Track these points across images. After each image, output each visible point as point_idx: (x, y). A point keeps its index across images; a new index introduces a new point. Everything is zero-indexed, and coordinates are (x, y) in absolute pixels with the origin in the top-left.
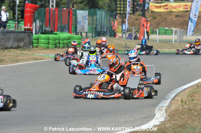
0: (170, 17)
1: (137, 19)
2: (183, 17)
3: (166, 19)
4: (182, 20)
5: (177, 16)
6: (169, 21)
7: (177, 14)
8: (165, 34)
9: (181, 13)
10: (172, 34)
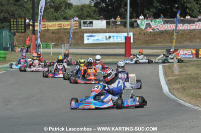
0: (48, 34)
1: (20, 37)
2: (58, 34)
3: (44, 35)
4: (57, 36)
5: (53, 33)
6: (47, 37)
7: (53, 31)
8: (47, 48)
9: (56, 31)
10: (50, 48)
